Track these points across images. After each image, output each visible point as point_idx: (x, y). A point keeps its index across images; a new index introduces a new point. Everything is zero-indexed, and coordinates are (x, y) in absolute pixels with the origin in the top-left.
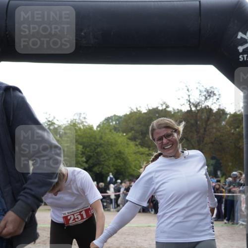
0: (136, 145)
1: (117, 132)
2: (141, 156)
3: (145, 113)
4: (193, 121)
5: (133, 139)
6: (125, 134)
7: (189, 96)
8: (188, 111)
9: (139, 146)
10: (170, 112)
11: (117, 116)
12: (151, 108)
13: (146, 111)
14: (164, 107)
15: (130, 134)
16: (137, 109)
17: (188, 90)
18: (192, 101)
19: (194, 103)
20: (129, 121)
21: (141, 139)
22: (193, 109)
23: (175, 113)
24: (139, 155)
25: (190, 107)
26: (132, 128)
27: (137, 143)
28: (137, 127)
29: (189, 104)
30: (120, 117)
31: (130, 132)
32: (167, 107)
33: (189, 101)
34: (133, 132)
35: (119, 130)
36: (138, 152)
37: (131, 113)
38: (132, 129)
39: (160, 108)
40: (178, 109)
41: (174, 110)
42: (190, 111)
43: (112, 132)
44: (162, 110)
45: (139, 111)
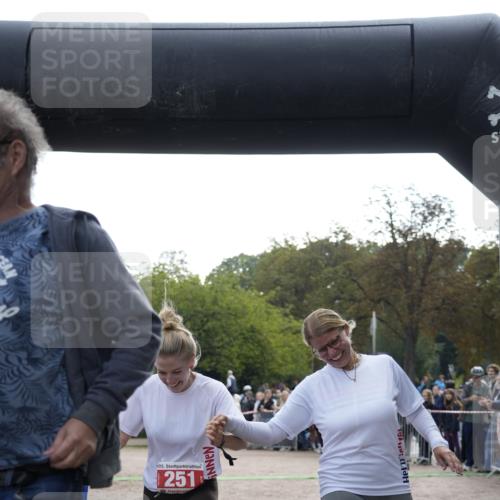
0: (286, 315)
1: (247, 289)
2: (295, 336)
3: (302, 250)
4: (398, 266)
5: (280, 302)
6: (262, 293)
7: (391, 215)
8: (389, 246)
9: (291, 317)
10: (352, 247)
11: (246, 256)
12: (314, 240)
13: (304, 247)
14: (341, 237)
15: (273, 293)
16: (286, 242)
17: (388, 203)
18: (397, 224)
19: (401, 228)
20: (271, 267)
21: (294, 302)
22: (400, 240)
23: (362, 249)
24: (290, 334)
25: (393, 237)
26: (278, 280)
27: (288, 311)
28: (285, 279)
29: (392, 231)
30: (253, 259)
31: (273, 288)
32: (347, 237)
33: (392, 225)
34: (279, 288)
35: (251, 285)
36: (290, 328)
37: (275, 251)
38: (276, 283)
39: (333, 240)
40: (368, 242)
41: (361, 243)
42: (393, 246)
43: (238, 290)
44: (337, 244)
45: (290, 246)
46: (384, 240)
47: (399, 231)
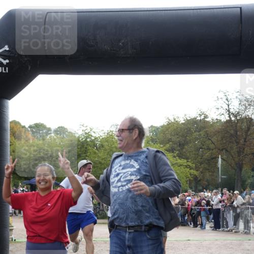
0: (174, 157)
1: (154, 144)
2: (179, 168)
3: (182, 124)
4: (232, 132)
5: (171, 150)
6: (162, 146)
7: (228, 106)
8: (227, 121)
9: (177, 158)
10: (208, 122)
11: (154, 127)
12: (189, 118)
13: (184, 122)
14: (202, 117)
15: (168, 146)
16: (175, 119)
17: (227, 100)
18: (231, 110)
19: (234, 112)
20: (167, 132)
21: (178, 150)
22: (233, 119)
23: (214, 123)
24: (176, 167)
25: (229, 117)
26: (170, 139)
27: (175, 155)
28: (174, 138)
29: (229, 114)
30: (158, 128)
31: (168, 143)
32: (206, 117)
33: (229, 111)
34: (171, 143)
35: (156, 142)
36: (176, 164)
37: (169, 124)
38: (170, 140)
39: (199, 118)
40: (217, 119)
41: (213, 120)
42: (230, 121)
43: (150, 144)
44: (200, 120)
45: (177, 121)
46: (224, 118)
47: (233, 114)
